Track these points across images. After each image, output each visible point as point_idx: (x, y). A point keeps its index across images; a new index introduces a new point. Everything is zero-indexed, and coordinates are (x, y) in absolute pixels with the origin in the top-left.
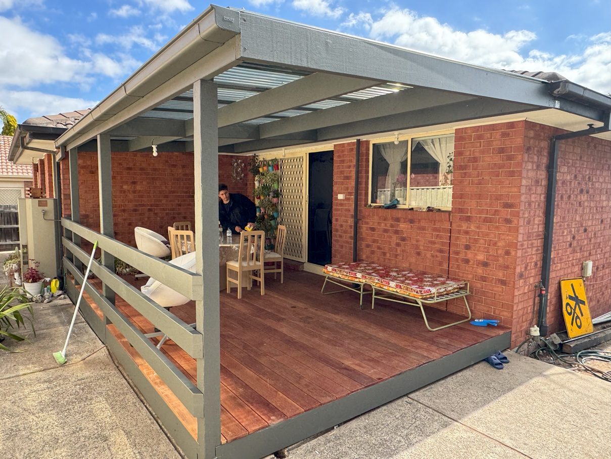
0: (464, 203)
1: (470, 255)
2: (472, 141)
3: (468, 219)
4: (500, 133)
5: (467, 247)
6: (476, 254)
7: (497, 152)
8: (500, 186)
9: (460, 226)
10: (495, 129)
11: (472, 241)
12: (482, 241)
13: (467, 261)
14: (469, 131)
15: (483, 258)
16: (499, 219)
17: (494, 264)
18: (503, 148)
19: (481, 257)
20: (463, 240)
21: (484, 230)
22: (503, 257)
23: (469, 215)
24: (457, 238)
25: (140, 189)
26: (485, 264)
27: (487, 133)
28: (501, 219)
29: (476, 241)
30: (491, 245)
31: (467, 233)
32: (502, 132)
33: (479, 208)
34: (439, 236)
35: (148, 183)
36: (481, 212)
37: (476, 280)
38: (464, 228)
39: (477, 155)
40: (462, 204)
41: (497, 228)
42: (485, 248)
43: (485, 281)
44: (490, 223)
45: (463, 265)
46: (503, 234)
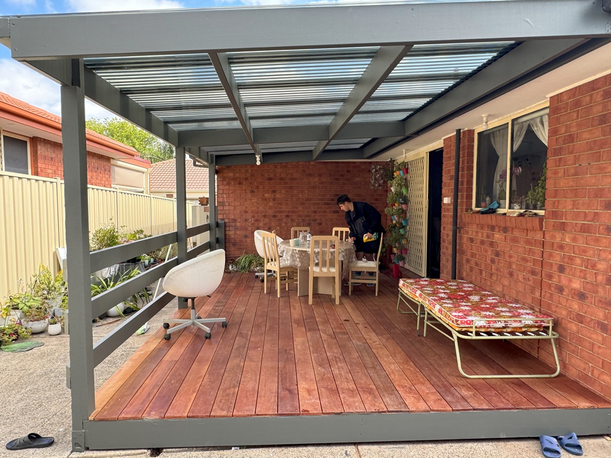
0: (558, 203)
1: (564, 282)
2: (569, 112)
3: (563, 227)
4: (602, 93)
5: (561, 269)
6: (570, 281)
7: (597, 122)
8: (601, 175)
9: (553, 237)
10: (595, 88)
11: (566, 260)
12: (578, 261)
13: (560, 289)
14: (565, 98)
15: (579, 286)
16: (599, 227)
17: (592, 298)
18: (604, 116)
19: (576, 285)
20: (557, 258)
21: (581, 243)
22: (604, 287)
23: (564, 221)
24: (551, 255)
25: (279, 196)
26: (582, 296)
27: (585, 97)
28: (601, 227)
29: (571, 259)
30: (589, 267)
31: (561, 247)
32: (604, 91)
33: (575, 210)
34: (532, 250)
35: (287, 192)
36: (577, 216)
37: (570, 319)
38: (558, 240)
39: (574, 130)
40: (556, 204)
41: (597, 240)
42: (581, 271)
43: (581, 322)
44: (588, 233)
45: (556, 295)
46: (605, 251)
